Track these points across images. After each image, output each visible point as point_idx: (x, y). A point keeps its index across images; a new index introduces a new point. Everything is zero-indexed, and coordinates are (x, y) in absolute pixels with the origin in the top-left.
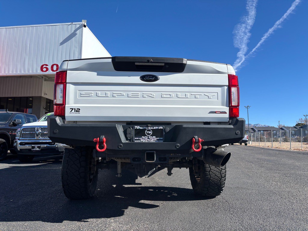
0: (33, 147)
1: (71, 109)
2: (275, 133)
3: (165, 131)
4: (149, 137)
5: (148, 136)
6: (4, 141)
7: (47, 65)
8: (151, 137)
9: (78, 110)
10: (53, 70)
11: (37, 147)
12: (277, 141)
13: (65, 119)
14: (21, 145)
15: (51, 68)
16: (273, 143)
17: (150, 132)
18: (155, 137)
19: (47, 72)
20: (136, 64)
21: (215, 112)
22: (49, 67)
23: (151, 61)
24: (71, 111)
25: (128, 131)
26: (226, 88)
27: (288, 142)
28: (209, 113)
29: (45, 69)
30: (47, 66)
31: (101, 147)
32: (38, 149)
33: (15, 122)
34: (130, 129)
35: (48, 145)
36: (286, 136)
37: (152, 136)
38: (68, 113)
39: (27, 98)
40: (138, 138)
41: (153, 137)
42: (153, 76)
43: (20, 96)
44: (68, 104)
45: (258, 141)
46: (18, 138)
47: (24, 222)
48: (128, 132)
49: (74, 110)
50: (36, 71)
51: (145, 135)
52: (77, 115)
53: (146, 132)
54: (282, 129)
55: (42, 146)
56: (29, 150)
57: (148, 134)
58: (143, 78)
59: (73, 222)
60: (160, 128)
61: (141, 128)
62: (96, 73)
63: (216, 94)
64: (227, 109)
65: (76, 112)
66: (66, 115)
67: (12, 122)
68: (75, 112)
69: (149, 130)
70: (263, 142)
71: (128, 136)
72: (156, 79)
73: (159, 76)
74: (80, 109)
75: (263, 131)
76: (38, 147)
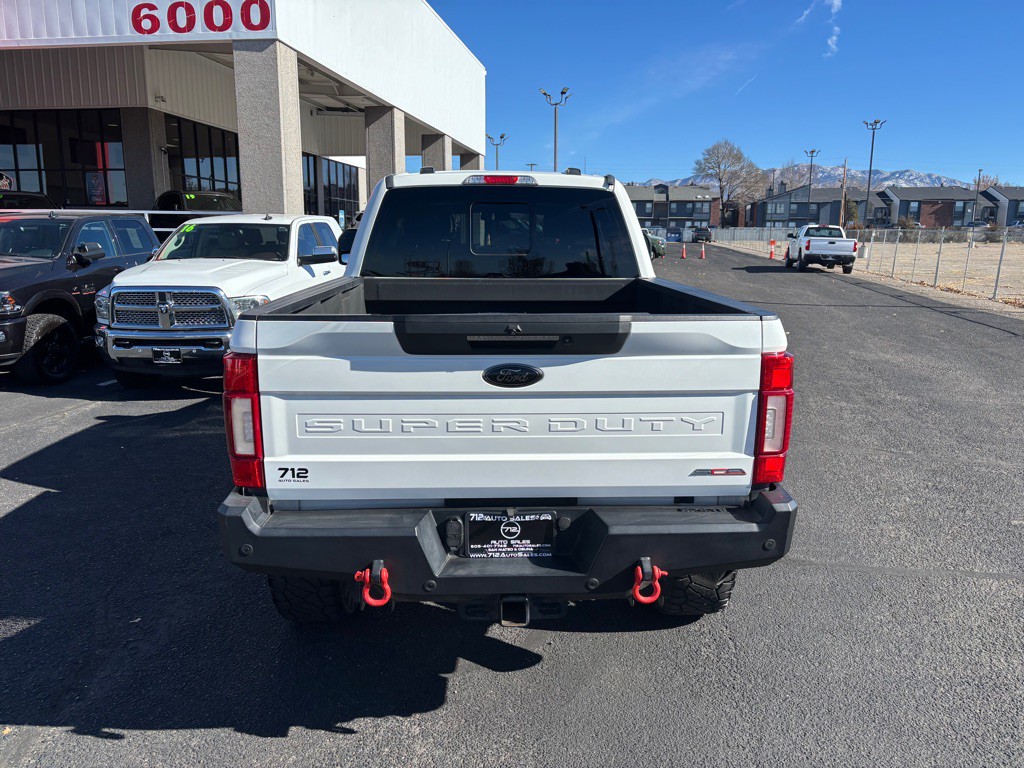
0: (158, 355)
1: (280, 469)
2: (961, 210)
3: (558, 528)
4: (512, 542)
5: (509, 541)
6: (62, 320)
7: (152, 7)
8: (519, 542)
9: (302, 474)
10: (175, 27)
11: (168, 354)
12: (961, 239)
13: (266, 495)
14: (118, 345)
15: (169, 20)
16: (945, 246)
17: (514, 530)
18: (528, 542)
19: (157, 33)
20: (470, 338)
21: (711, 472)
22: (162, 15)
23: (518, 330)
24: (282, 476)
25: (452, 528)
26: (751, 398)
27: (999, 241)
28: (691, 475)
29: (146, 24)
30: (152, 12)
31: (378, 593)
32: (172, 360)
33: (83, 255)
34: (455, 524)
35: (203, 348)
36: (994, 221)
37: (520, 538)
38: (273, 482)
39: (100, 113)
40: (479, 546)
41: (524, 542)
42: (524, 368)
43: (74, 105)
44: (272, 455)
45: (894, 242)
46: (106, 322)
47: (187, 733)
48: (450, 533)
49: (290, 472)
50: (119, 31)
51: (499, 537)
52: (300, 485)
53: (504, 530)
54: (985, 194)
55: (184, 349)
56: (147, 362)
57: (509, 534)
58: (492, 376)
59: (315, 731)
60: (542, 518)
61: (488, 519)
62: (346, 364)
63: (717, 418)
64: (747, 462)
65: (296, 478)
66: (269, 487)
67: (75, 255)
68: (293, 476)
69: (512, 525)
70: (910, 245)
71: (450, 542)
72: (534, 377)
73: (542, 369)
74: (307, 472)
75: (920, 202)
76: (174, 354)
